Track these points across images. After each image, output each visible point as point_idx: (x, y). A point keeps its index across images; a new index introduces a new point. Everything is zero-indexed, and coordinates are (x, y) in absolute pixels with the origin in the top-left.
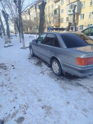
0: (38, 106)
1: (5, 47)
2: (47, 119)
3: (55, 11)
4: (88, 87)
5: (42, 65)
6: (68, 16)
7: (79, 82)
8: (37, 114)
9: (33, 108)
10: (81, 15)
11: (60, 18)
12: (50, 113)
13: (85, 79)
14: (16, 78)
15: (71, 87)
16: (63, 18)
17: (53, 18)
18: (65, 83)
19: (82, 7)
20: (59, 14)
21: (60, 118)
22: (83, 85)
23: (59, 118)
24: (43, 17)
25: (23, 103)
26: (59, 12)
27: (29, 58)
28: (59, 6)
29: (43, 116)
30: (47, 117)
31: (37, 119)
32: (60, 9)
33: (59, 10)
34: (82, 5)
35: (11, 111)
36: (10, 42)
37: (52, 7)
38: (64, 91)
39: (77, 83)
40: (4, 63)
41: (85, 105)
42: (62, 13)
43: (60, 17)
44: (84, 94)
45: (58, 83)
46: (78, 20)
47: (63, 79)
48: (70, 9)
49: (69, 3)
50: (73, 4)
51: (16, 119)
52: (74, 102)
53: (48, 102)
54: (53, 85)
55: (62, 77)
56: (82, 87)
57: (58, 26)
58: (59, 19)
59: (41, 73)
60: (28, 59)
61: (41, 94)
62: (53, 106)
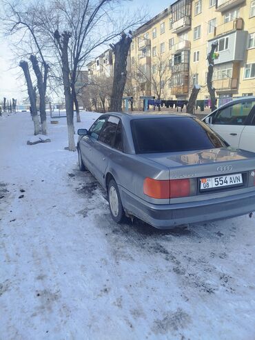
0: (29, 290)
1: (29, 143)
2: (35, 322)
3: (178, 56)
4: (179, 258)
5: (93, 194)
7: (163, 243)
8: (19, 308)
9: (17, 292)
10: (247, 66)
11: (189, 73)
12: (50, 308)
13: (184, 237)
14: (14, 220)
15: (136, 253)
16: (197, 74)
17: (170, 75)
18: (127, 241)
19: (249, 47)
20: (188, 64)
21: (65, 323)
22: (169, 250)
23: (63, 322)
24: (122, 73)
26: (187, 57)
27: (70, 175)
28: (188, 44)
29: (29, 315)
30: (36, 318)
31: (11, 319)
32: (189, 51)
33: (187, 53)
34: (251, 40)
36: (44, 133)
37: (171, 45)
38: (112, 261)
39: (157, 244)
40: (5, 182)
41: (147, 300)
42: (195, 61)
43: (188, 71)
44: (158, 274)
45: (109, 241)
46: (238, 79)
47: (127, 232)
49: (215, 35)
50: (225, 37)
52: (123, 290)
53: (57, 284)
54: (92, 245)
55: (126, 227)
56: (164, 255)
57: (182, 93)
58: (188, 77)
59: (80, 212)
60: (68, 177)
61: (51, 264)
62: (64, 293)
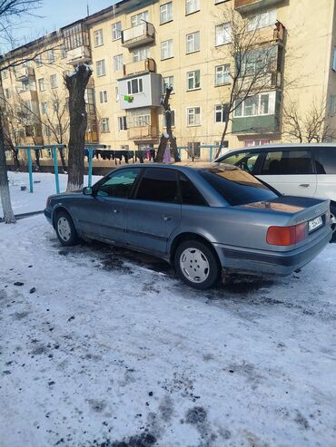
0: (214, 372)
2: (264, 392)
5: (128, 268)
6: (124, 114)
8: (230, 389)
9: (206, 379)
11: (96, 117)
12: (259, 377)
14: (72, 318)
15: (258, 310)
18: (235, 303)
21: (290, 380)
23: (287, 380)
24: (82, 115)
25: (166, 376)
26: (91, 97)
29: (249, 389)
30: (259, 388)
31: (238, 401)
32: (93, 90)
33: (91, 92)
34: (165, 85)
35: (148, 404)
38: (248, 323)
39: (264, 298)
41: (318, 340)
42: (102, 102)
43: (95, 114)
44: (299, 320)
46: (157, 128)
48: (129, 93)
49: (125, 74)
50: (138, 78)
51: (183, 417)
52: (292, 340)
53: (234, 357)
54: (210, 316)
56: (282, 305)
57: (90, 141)
58: (95, 121)
60: (62, 257)
61: (197, 343)
62: (252, 361)
